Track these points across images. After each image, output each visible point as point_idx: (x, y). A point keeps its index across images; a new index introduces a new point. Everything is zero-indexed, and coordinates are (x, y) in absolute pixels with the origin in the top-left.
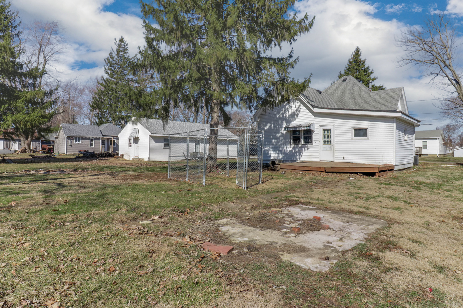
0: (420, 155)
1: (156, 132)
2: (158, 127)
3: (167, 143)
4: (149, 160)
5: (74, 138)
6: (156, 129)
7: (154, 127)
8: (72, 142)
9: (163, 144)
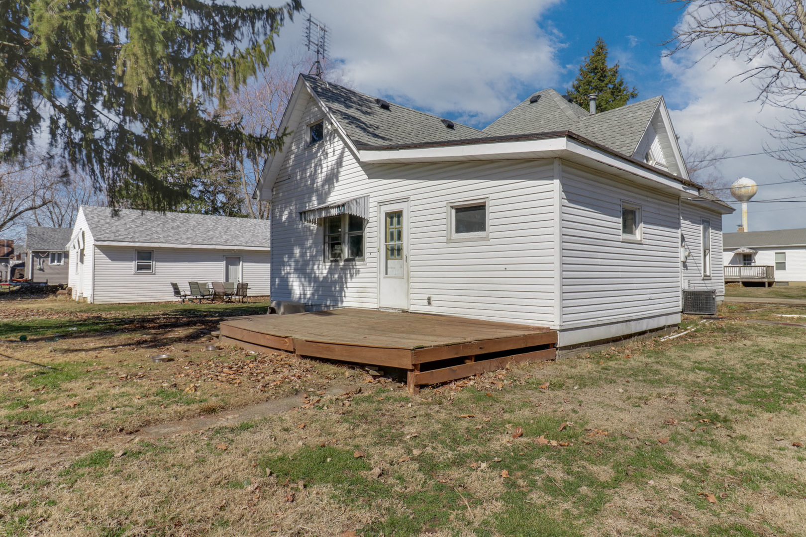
0: (770, 284)
1: (112, 237)
2: (133, 226)
3: (144, 263)
4: (92, 301)
5: (48, 254)
6: (123, 230)
7: (119, 227)
8: (44, 262)
9: (133, 265)
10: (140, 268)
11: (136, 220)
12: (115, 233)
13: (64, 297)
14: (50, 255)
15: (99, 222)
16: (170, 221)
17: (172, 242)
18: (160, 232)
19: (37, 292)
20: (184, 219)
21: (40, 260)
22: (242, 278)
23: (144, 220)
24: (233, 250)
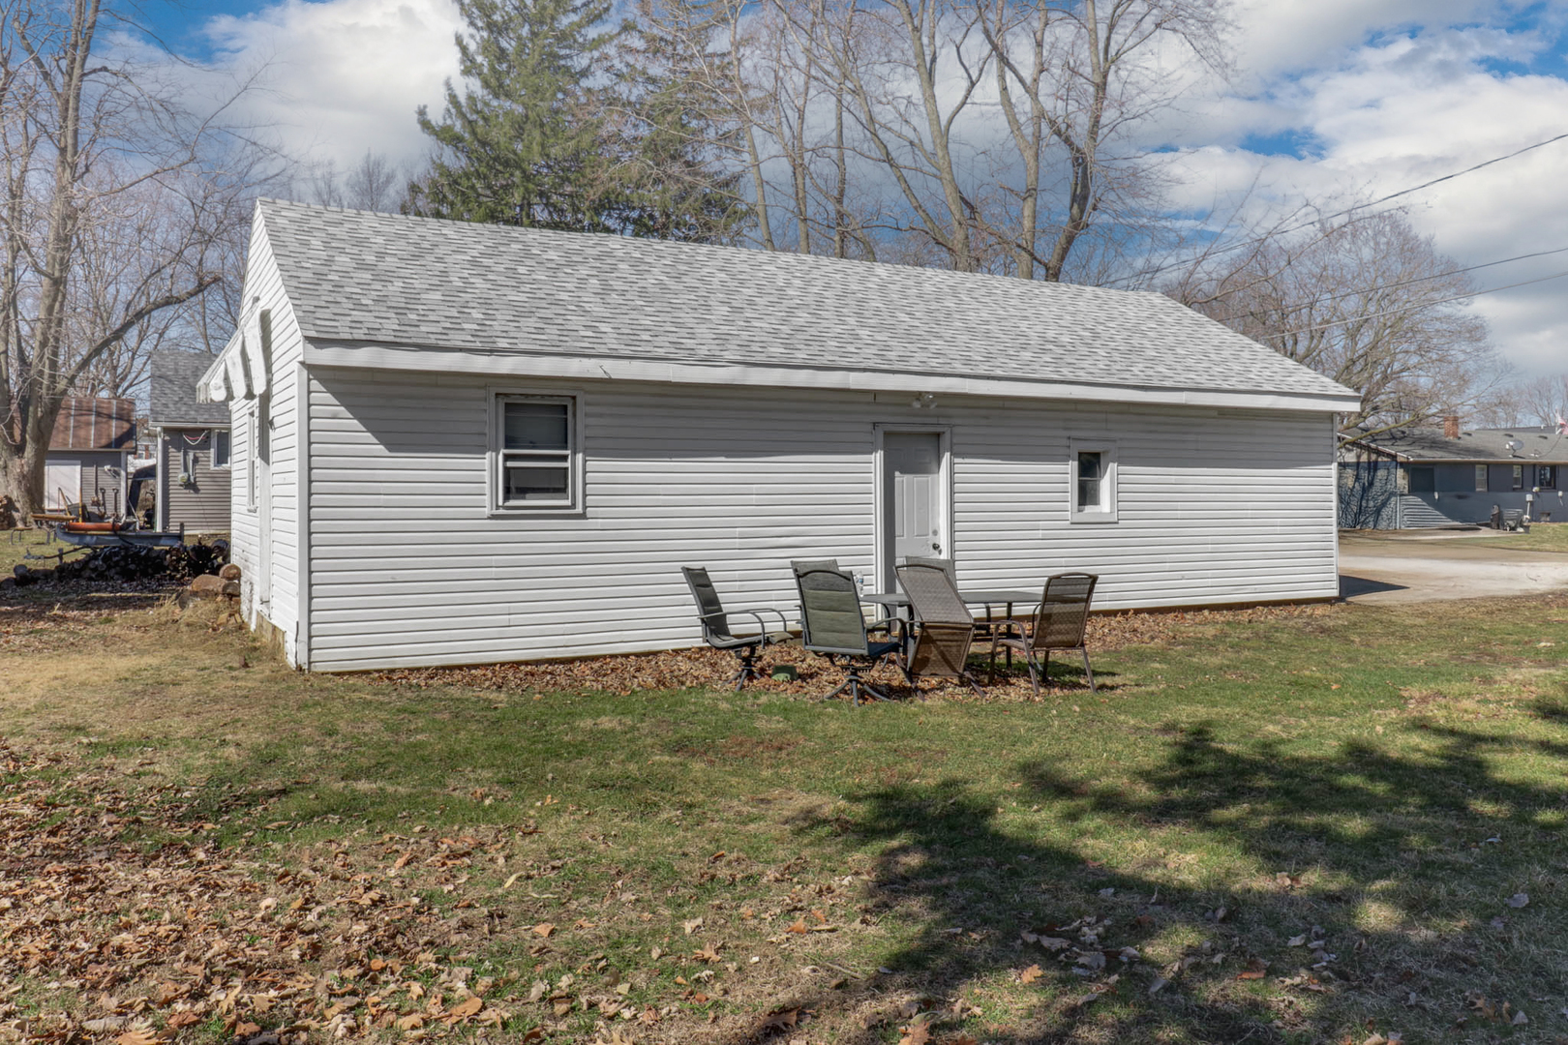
1: (389, 328)
2: (478, 282)
3: (535, 460)
4: (303, 659)
5: (208, 437)
6: (437, 296)
7: (417, 284)
8: (196, 460)
9: (485, 468)
10: (516, 485)
11: (486, 262)
12: (400, 312)
13: (211, 606)
14: (214, 441)
15: (330, 261)
16: (621, 266)
17: (661, 352)
18: (598, 310)
19: (145, 574)
20: (677, 261)
21: (186, 454)
22: (952, 531)
23: (520, 262)
24: (919, 395)
